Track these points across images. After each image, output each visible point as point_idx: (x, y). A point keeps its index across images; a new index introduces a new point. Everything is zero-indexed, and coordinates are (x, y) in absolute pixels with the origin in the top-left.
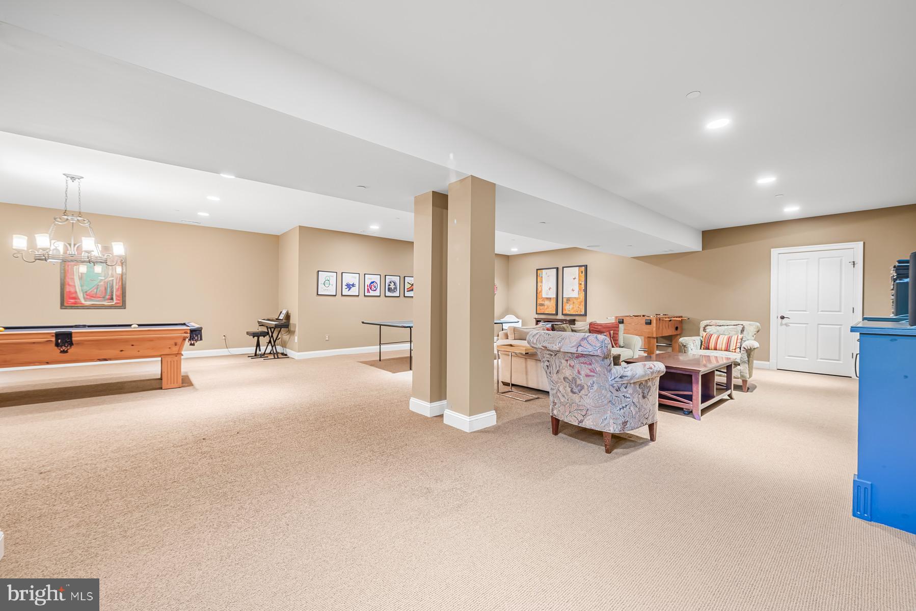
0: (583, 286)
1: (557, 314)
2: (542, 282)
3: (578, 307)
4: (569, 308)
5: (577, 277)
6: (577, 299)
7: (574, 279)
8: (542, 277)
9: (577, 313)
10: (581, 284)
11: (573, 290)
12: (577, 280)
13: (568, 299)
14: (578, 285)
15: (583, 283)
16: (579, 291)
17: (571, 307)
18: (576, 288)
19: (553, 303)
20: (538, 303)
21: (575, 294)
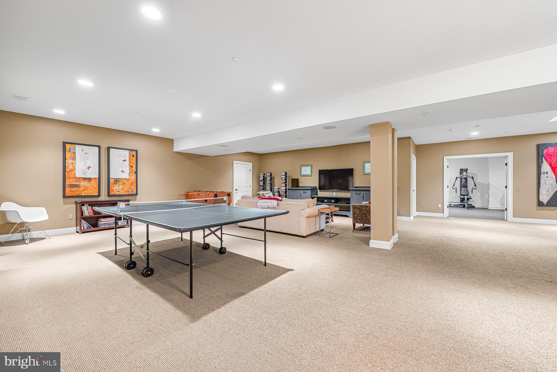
0: (134, 169)
1: (99, 195)
2: (74, 158)
3: (130, 188)
4: (117, 189)
5: (128, 160)
6: (128, 180)
7: (124, 161)
8: (74, 153)
9: (128, 193)
10: (132, 167)
11: (123, 172)
12: (127, 163)
13: (117, 181)
14: (128, 167)
15: (134, 166)
16: (130, 173)
17: (121, 187)
18: (127, 169)
19: (95, 184)
20: (67, 183)
21: (126, 175)
